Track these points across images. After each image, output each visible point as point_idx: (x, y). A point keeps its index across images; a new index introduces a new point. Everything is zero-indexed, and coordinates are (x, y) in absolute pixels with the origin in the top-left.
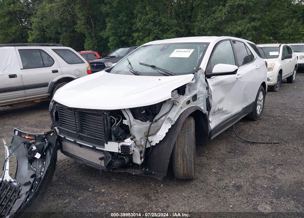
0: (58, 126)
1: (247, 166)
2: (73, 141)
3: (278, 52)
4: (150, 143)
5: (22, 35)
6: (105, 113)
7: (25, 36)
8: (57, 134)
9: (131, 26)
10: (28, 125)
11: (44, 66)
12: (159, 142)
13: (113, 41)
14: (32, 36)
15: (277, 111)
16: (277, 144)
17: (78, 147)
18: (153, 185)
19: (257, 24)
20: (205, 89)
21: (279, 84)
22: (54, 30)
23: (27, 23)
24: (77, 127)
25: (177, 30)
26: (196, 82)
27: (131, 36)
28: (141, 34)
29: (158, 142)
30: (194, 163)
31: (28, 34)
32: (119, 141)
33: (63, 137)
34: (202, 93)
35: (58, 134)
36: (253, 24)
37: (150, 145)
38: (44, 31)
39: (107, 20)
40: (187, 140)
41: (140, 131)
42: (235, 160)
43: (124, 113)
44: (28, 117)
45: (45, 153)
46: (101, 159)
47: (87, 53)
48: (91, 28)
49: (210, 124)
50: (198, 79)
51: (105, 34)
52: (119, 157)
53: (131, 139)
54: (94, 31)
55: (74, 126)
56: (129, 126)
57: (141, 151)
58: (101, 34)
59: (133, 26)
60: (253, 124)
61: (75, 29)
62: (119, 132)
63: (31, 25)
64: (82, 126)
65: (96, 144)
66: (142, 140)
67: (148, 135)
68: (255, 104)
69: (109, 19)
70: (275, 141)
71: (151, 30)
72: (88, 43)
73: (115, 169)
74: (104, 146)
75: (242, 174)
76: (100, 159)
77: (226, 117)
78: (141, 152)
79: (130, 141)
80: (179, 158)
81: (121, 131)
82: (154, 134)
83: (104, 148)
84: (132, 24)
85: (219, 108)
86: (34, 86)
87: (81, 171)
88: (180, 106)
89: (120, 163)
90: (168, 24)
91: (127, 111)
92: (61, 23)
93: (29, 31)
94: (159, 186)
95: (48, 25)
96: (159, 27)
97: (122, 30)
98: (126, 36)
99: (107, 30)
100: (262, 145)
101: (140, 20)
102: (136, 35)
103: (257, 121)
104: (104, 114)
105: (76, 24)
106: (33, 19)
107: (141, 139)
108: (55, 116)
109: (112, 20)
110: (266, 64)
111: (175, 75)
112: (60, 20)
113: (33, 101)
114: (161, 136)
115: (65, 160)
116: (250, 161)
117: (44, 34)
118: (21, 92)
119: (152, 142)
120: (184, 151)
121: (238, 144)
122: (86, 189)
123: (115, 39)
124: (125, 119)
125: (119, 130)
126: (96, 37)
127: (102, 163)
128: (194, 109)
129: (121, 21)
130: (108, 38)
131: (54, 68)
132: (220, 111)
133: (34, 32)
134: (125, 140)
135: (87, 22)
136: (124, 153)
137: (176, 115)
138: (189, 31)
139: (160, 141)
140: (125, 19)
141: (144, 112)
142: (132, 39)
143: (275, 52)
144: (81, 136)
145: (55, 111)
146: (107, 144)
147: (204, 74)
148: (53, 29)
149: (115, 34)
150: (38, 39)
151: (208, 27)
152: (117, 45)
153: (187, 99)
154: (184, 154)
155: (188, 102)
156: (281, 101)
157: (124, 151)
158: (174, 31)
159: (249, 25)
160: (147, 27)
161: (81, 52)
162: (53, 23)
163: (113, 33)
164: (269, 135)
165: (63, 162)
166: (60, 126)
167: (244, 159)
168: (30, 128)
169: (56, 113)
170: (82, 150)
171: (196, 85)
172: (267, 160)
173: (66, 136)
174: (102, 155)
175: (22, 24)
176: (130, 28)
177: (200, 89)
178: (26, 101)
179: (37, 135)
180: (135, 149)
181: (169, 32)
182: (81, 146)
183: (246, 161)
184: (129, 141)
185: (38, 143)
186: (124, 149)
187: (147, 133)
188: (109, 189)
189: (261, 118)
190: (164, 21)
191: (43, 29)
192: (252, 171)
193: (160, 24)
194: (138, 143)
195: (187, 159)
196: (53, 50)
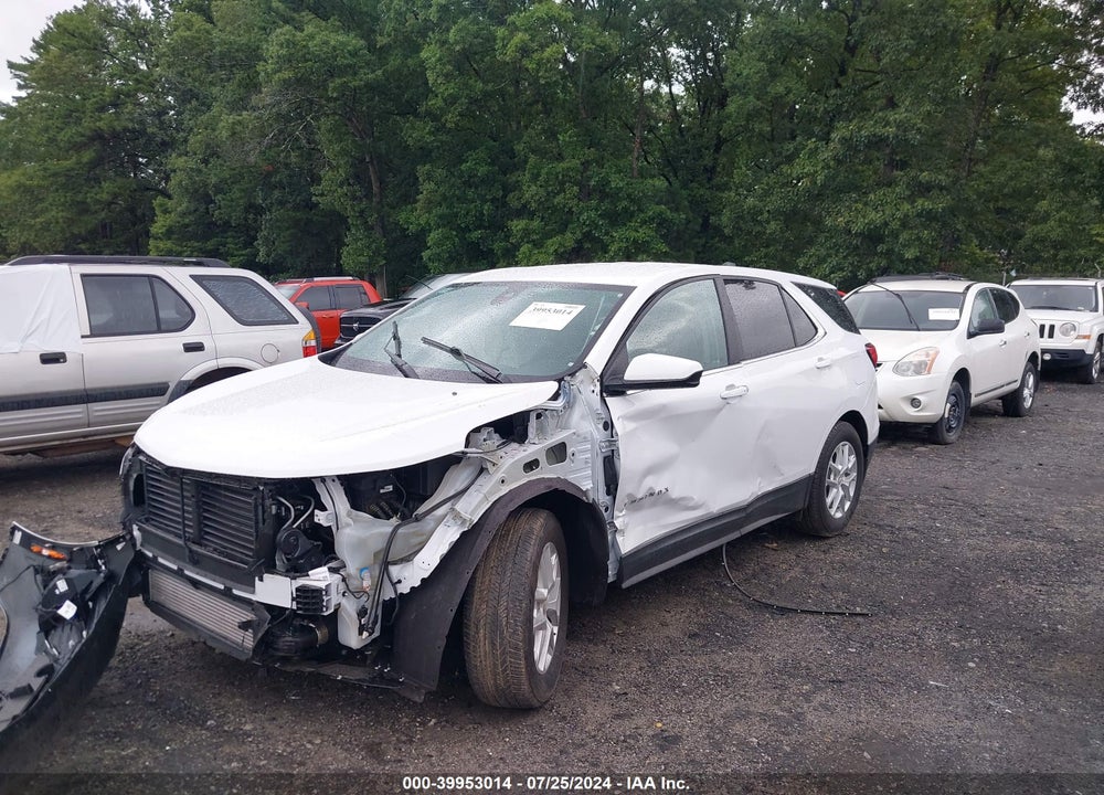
0: (140, 521)
1: (727, 679)
2: (175, 568)
3: (958, 310)
4: (394, 585)
5: (132, 210)
6: (261, 488)
7: (144, 215)
8: (134, 545)
9: (505, 196)
10: (81, 520)
11: (160, 327)
12: (419, 583)
13: (438, 244)
14: (167, 216)
15: (916, 510)
16: (860, 619)
17: (190, 590)
18: (405, 720)
19: (940, 204)
20: (598, 429)
21: (958, 419)
22: (241, 198)
23: (154, 170)
24: (185, 525)
25: (660, 214)
26: (569, 406)
27: (502, 227)
28: (536, 223)
29: (417, 583)
30: (525, 652)
31: (153, 209)
32: (292, 574)
33: (150, 555)
34: (585, 440)
35: (139, 547)
36: (922, 203)
37: (396, 591)
38: (209, 201)
39: (422, 170)
40: (507, 580)
41: (360, 545)
42: (701, 662)
43: (320, 489)
44: (88, 494)
45: (91, 604)
46: (244, 626)
47: (334, 284)
48: (369, 195)
49: (619, 539)
50: (575, 397)
51: (415, 217)
52: (297, 622)
53: (329, 569)
54: (379, 206)
55: (178, 523)
56: (334, 529)
57: (363, 607)
58: (402, 217)
59: (511, 195)
60: (811, 551)
61: (314, 198)
62: (297, 546)
63: (167, 179)
64: (201, 523)
65: (232, 580)
66: (366, 574)
67: (385, 560)
68: (815, 484)
69: (428, 167)
70: (858, 609)
71: (570, 212)
72: (355, 246)
73: (285, 660)
74: (254, 586)
75: (701, 705)
76: (239, 627)
77: (687, 520)
78: (362, 613)
79: (327, 574)
80: (481, 635)
81: (304, 544)
82: (408, 559)
83: (253, 592)
84: (507, 189)
85: (651, 488)
86: (120, 393)
87: (203, 667)
88: (500, 475)
89: (296, 643)
90: (629, 196)
91: (329, 482)
92: (269, 175)
93: (160, 199)
94: (423, 724)
95: (223, 181)
96: (598, 204)
97: (472, 206)
98: (485, 228)
99: (419, 205)
100: (809, 619)
101: (535, 177)
102: (519, 227)
103: (832, 541)
104: (256, 489)
105: (316, 180)
106: (176, 161)
107: (362, 570)
108: (134, 491)
109: (440, 173)
110: (871, 352)
111: (508, 380)
112: (265, 167)
113: (113, 440)
114: (426, 563)
115: (163, 632)
116: (746, 665)
117: (207, 209)
118: (76, 412)
119: (399, 582)
120: (496, 614)
121: (729, 611)
122: (199, 721)
123: (447, 238)
124: (323, 509)
125: (297, 540)
126: (382, 228)
127: (248, 640)
128: (542, 486)
129: (470, 177)
130: (423, 232)
131: (191, 335)
132: (656, 498)
133: (175, 200)
134: (310, 573)
135: (357, 176)
136: (305, 610)
137: (481, 503)
138: (706, 220)
139: (423, 580)
140: (482, 170)
141: (390, 488)
142: (507, 237)
143: (947, 310)
144: (197, 552)
145: (135, 476)
146: (261, 580)
147: (598, 384)
148: (238, 195)
149: (447, 221)
150: (187, 226)
151: (770, 207)
152: (452, 259)
153: (528, 456)
154: (495, 625)
155: (531, 465)
156: (947, 478)
157: (306, 604)
158: (652, 219)
159: (906, 207)
160: (556, 201)
161: (315, 279)
162: (241, 175)
163: (440, 217)
164: (846, 589)
165: (155, 639)
166: (147, 520)
167: (730, 660)
168: (86, 528)
169: (139, 480)
170: (198, 597)
171: (570, 415)
172: (803, 664)
173: (157, 552)
174: (248, 616)
175: (135, 175)
176: (501, 203)
177: (581, 427)
178: (90, 439)
179: (76, 546)
180: (344, 601)
181: (634, 220)
182: (196, 584)
183: (734, 665)
184: (324, 575)
185: (74, 572)
186: (306, 598)
187: (382, 553)
188: (267, 724)
189: (847, 530)
190: (616, 182)
191: (208, 195)
192: (737, 698)
193: (603, 191)
194: (354, 584)
195: (502, 639)
196: (194, 277)
